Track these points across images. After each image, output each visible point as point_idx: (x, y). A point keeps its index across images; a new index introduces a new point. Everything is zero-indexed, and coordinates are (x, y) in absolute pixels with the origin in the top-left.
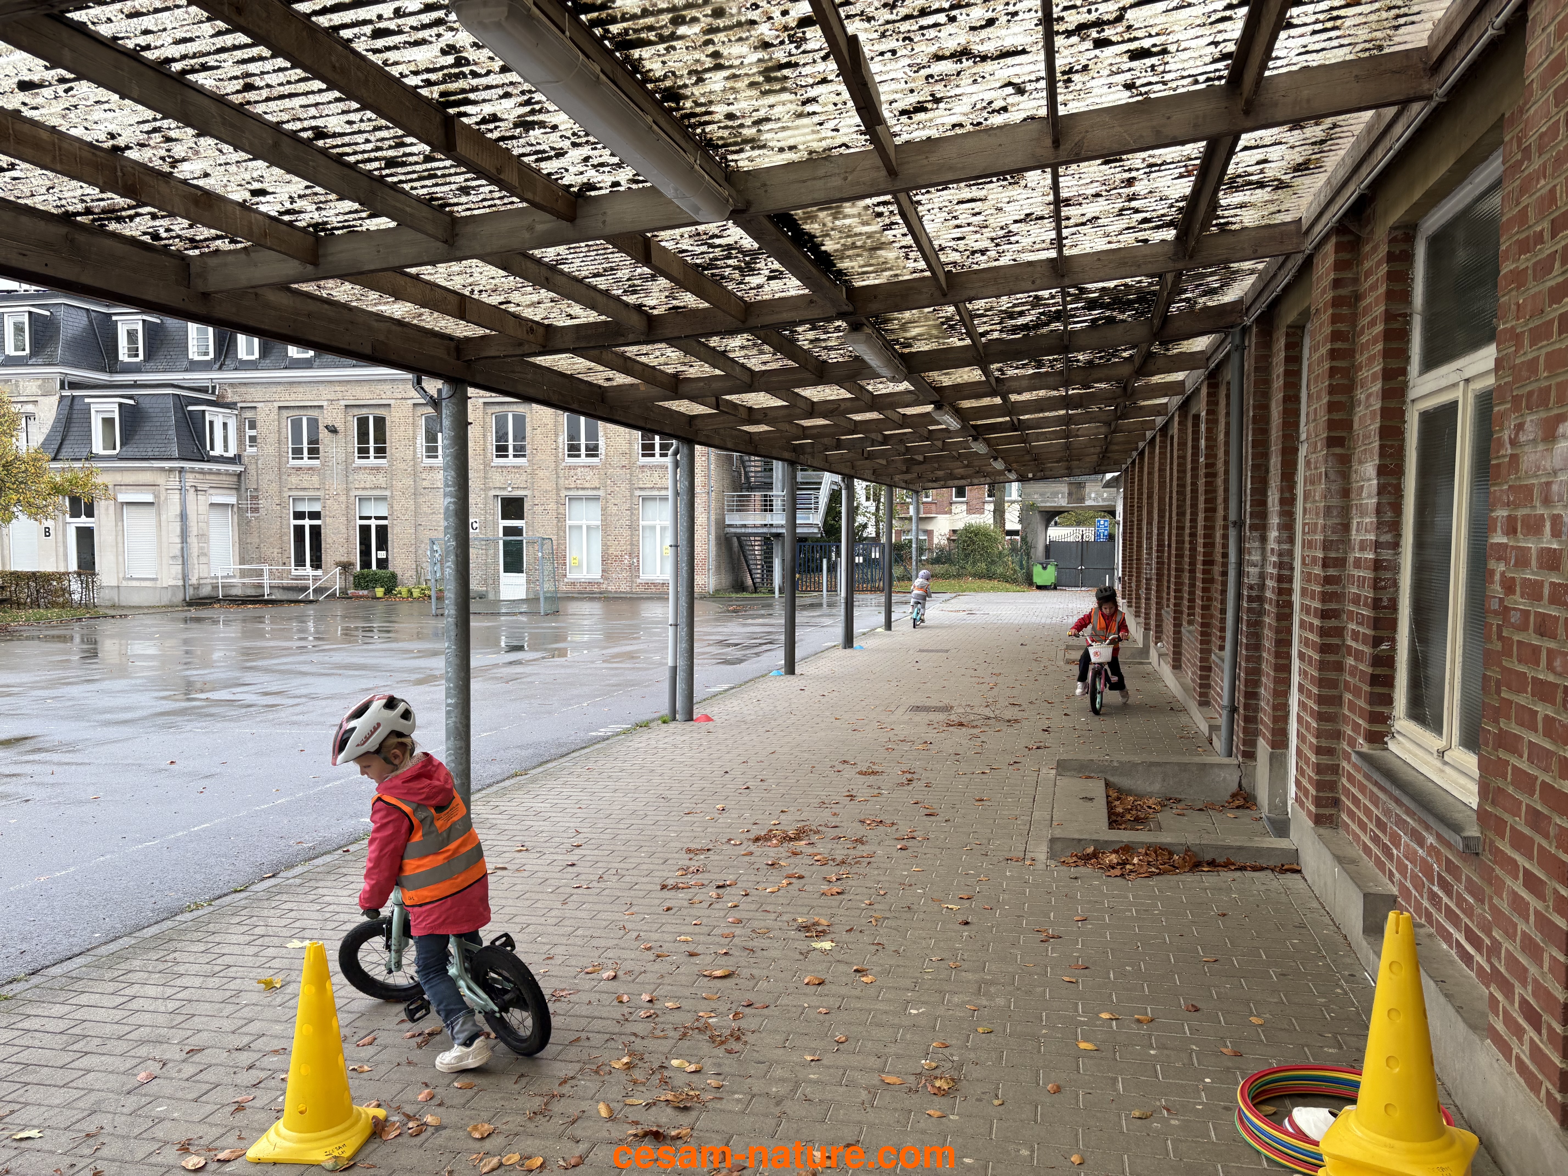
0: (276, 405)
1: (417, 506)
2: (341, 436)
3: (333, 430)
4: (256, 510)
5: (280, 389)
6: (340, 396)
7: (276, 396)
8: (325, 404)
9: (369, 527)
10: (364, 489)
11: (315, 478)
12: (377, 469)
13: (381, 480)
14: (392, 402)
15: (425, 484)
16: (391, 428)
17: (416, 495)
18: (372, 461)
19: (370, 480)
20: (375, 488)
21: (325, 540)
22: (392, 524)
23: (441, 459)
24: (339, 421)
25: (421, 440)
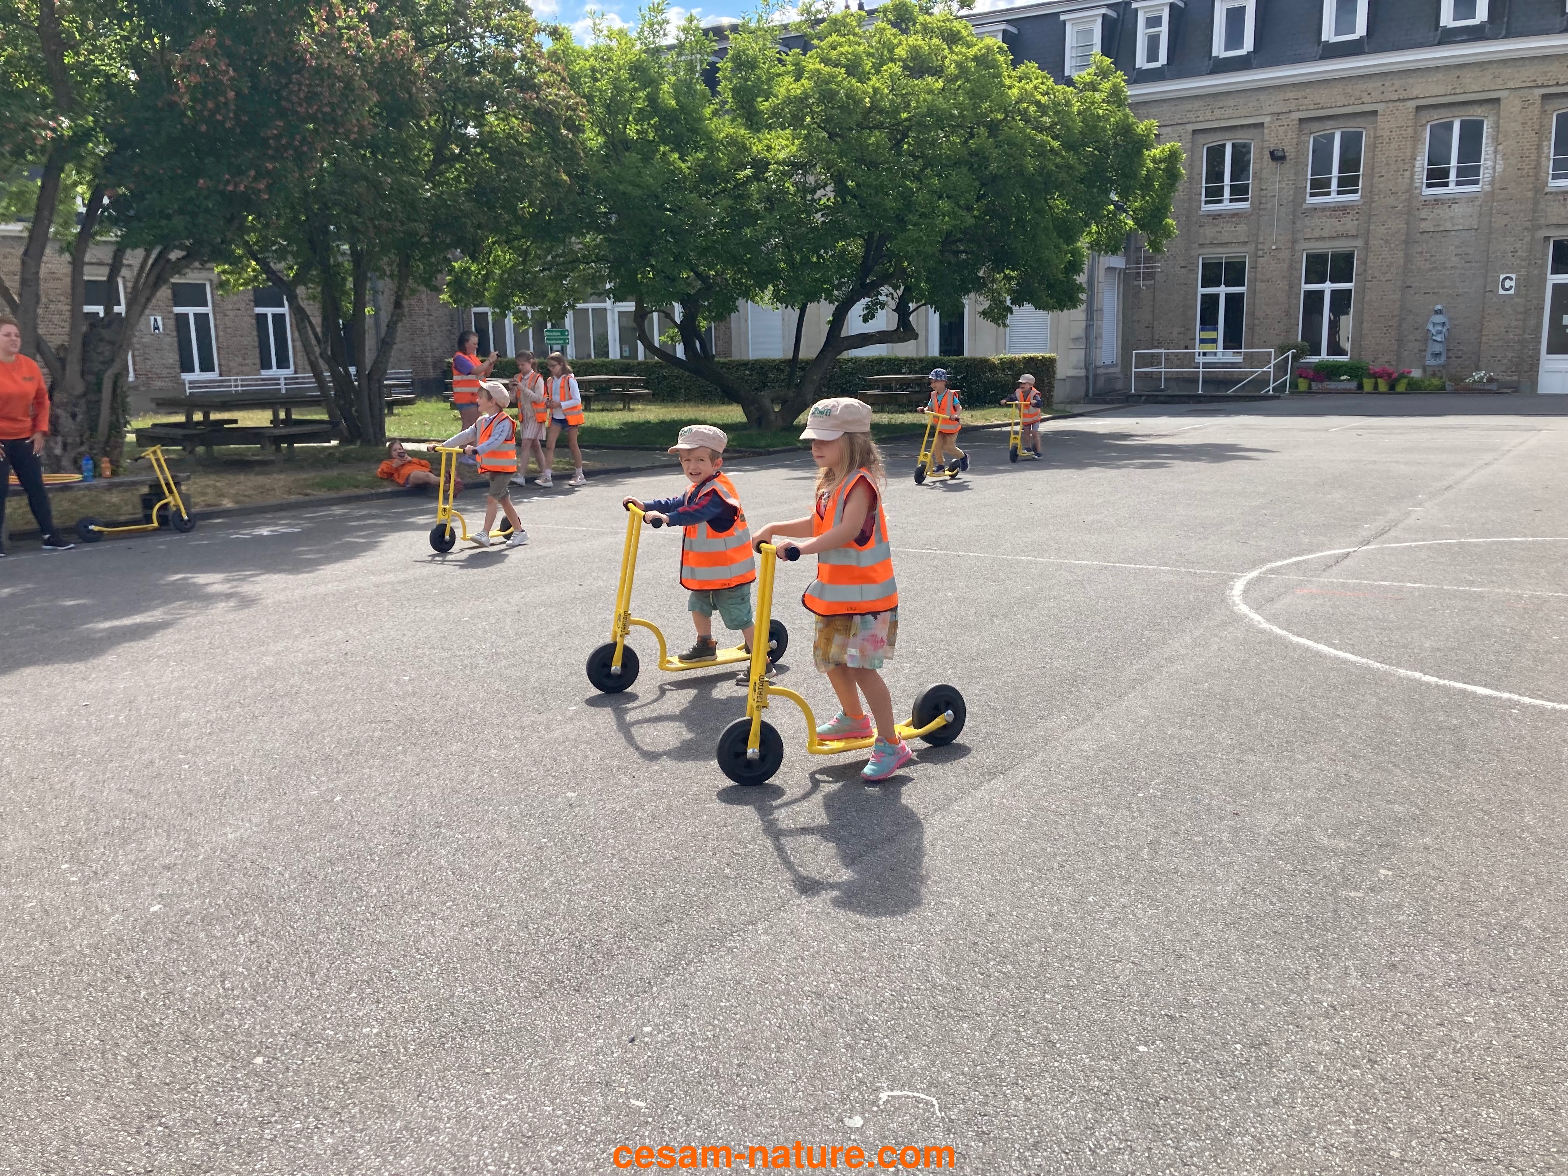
0: (1190, 128)
1: (1408, 259)
2: (1287, 164)
3: (1277, 157)
4: (1150, 276)
5: (1197, 104)
6: (1292, 106)
7: (1192, 116)
8: (1267, 120)
9: (1322, 292)
10: (1322, 239)
11: (1242, 228)
12: (1344, 209)
13: (1349, 224)
14: (1380, 107)
15: (1423, 226)
16: (1373, 147)
17: (1408, 242)
18: (1334, 198)
19: (1330, 225)
20: (1339, 236)
21: (1252, 314)
22: (1362, 291)
23: (1452, 188)
24: (1287, 142)
25: (1422, 163)
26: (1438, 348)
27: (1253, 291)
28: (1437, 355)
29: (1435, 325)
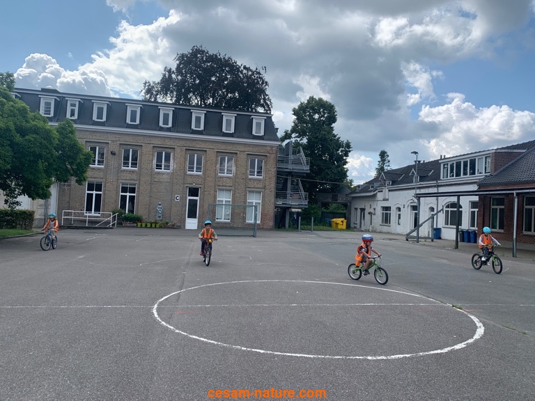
1: (151, 188)
2: (116, 156)
3: (113, 154)
5: (88, 133)
6: (117, 139)
7: (85, 136)
8: (110, 142)
9: (126, 196)
11: (101, 173)
12: (133, 171)
13: (134, 176)
14: (143, 144)
15: (155, 179)
16: (141, 155)
17: (151, 184)
18: (130, 168)
19: (129, 176)
20: (131, 180)
21: (104, 201)
22: (138, 196)
23: (163, 170)
24: (116, 150)
25: (155, 162)
26: (160, 215)
27: (104, 194)
28: (160, 217)
29: (159, 208)
